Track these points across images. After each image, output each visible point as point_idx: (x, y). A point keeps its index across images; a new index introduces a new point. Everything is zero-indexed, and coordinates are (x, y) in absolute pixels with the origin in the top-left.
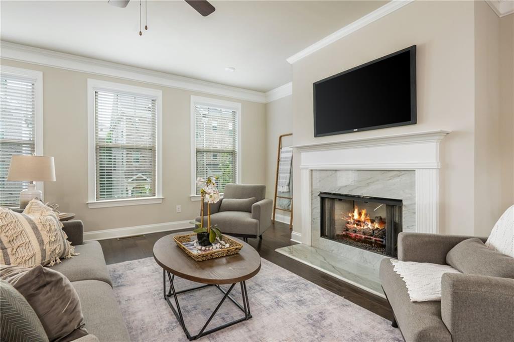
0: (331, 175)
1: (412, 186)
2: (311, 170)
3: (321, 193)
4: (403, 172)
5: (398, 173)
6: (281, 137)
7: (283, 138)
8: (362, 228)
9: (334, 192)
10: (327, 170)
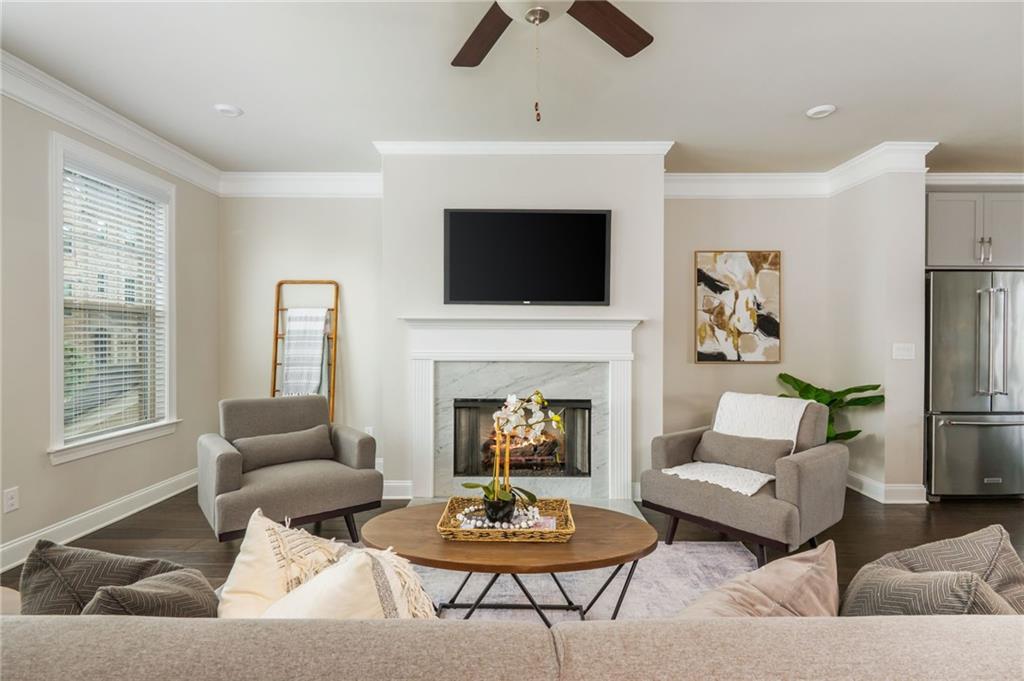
0: (478, 371)
1: (603, 380)
2: (436, 362)
3: (456, 401)
4: (592, 365)
5: (585, 365)
6: (280, 285)
7: (285, 287)
8: (519, 446)
9: (484, 397)
10: (470, 362)
